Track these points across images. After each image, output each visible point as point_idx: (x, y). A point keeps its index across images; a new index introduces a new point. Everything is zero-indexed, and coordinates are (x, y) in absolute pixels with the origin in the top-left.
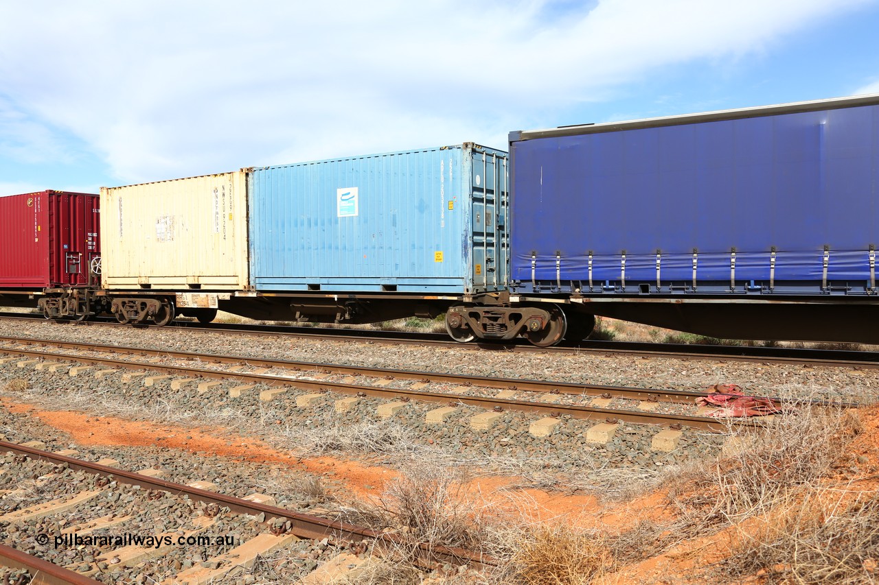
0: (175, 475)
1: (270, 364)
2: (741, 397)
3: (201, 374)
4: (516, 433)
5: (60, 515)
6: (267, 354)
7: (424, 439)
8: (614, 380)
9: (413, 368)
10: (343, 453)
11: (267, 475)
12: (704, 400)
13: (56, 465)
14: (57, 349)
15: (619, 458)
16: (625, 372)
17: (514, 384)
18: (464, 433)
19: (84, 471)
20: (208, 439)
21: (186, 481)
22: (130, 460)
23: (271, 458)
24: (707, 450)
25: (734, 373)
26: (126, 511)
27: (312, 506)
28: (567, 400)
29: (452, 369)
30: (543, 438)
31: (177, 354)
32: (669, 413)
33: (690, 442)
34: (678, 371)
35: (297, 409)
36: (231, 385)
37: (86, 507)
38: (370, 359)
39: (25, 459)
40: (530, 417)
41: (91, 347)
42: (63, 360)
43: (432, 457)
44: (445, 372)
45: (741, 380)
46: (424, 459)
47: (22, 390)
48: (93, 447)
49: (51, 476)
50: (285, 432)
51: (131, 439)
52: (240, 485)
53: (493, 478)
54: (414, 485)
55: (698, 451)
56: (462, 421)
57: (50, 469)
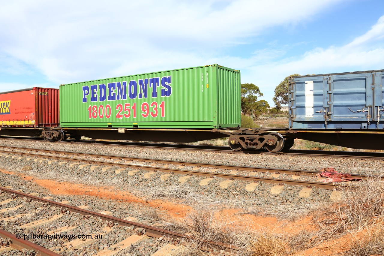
0: (94, 208)
1: (132, 159)
2: (336, 173)
3: (103, 164)
4: (240, 189)
5: (46, 225)
6: (130, 155)
8: (280, 166)
9: (193, 161)
10: (165, 198)
11: (133, 208)
12: (320, 175)
13: (44, 204)
14: (42, 153)
15: (285, 201)
16: (284, 162)
17: (237, 168)
18: (217, 190)
19: (55, 206)
20: (107, 192)
21: (99, 211)
22: (75, 201)
23: (134, 200)
24: (324, 197)
25: (331, 163)
26: (74, 224)
27: (153, 222)
28: (260, 175)
29: (210, 161)
30: (252, 191)
31: (92, 155)
32: (305, 180)
33: (316, 193)
34: (307, 162)
35: (145, 179)
36: (116, 168)
37: (57, 222)
38: (174, 157)
39: (31, 201)
40: (245, 182)
41: (57, 152)
42: (45, 158)
43: (204, 200)
44: (207, 162)
45: (335, 166)
46: (200, 201)
47: (29, 170)
48: (59, 195)
49: (42, 208)
50: (140, 189)
51: (74, 192)
52: (122, 213)
53: (231, 209)
54: (199, 214)
55: (320, 197)
56: (216, 184)
57: (42, 205)
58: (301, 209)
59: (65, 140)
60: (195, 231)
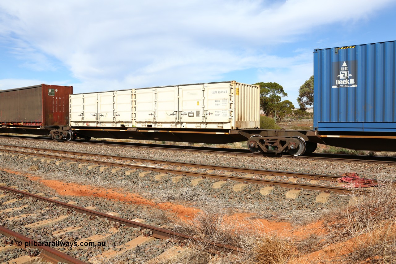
0: (101, 209)
1: (143, 161)
2: (358, 178)
3: (113, 165)
4: (254, 193)
5: (52, 226)
6: (142, 156)
7: (212, 195)
8: (299, 170)
9: (207, 163)
10: (176, 201)
11: (142, 210)
12: (341, 180)
13: (50, 204)
14: (50, 153)
15: (301, 205)
16: (304, 166)
17: (253, 171)
18: (230, 193)
19: (62, 207)
20: (116, 193)
21: (106, 212)
22: (82, 202)
23: (143, 202)
24: (342, 202)
25: (354, 168)
26: (80, 225)
27: (162, 224)
28: (277, 179)
29: (225, 164)
30: (266, 196)
31: (103, 156)
32: (324, 185)
33: (334, 199)
34: (329, 166)
35: (155, 181)
36: (126, 170)
37: (63, 222)
38: (188, 159)
39: (37, 201)
40: (260, 186)
41: (65, 152)
42: (53, 158)
43: (216, 204)
44: (221, 165)
45: (358, 171)
46: (212, 204)
47: (35, 170)
48: (66, 196)
49: (48, 208)
50: (150, 191)
51: (82, 193)
52: (130, 214)
53: (243, 213)
55: (338, 203)
56: (229, 187)
57: (47, 205)
58: (317, 214)
59: (74, 140)
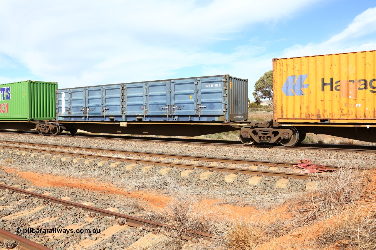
0: (76, 199)
1: (114, 152)
2: (312, 165)
3: (86, 156)
4: (219, 180)
5: (28, 217)
6: (113, 147)
7: (181, 183)
8: (258, 158)
9: (174, 153)
10: (146, 189)
11: (115, 199)
12: (297, 166)
13: (26, 195)
14: (25, 145)
15: (263, 191)
16: (262, 154)
17: (217, 160)
18: (197, 181)
19: (38, 198)
20: (89, 183)
21: (81, 202)
22: (57, 193)
23: (116, 192)
24: (300, 187)
25: (308, 155)
26: (56, 215)
27: (135, 213)
28: (239, 166)
29: (191, 153)
30: (231, 182)
31: (74, 147)
32: (282, 172)
33: (292, 184)
34: (285, 154)
35: (126, 171)
36: (98, 161)
37: (39, 213)
38: (156, 149)
39: (13, 193)
40: (225, 174)
41: (39, 145)
42: (28, 150)
43: (184, 191)
44: (187, 155)
45: (311, 158)
46: (181, 192)
47: (11, 163)
48: (41, 187)
49: (24, 200)
50: (121, 181)
51: (57, 184)
52: (104, 204)
53: (210, 200)
54: (179, 204)
55: (296, 188)
56: (196, 176)
57: (24, 197)
58: (278, 199)
60: (175, 221)
